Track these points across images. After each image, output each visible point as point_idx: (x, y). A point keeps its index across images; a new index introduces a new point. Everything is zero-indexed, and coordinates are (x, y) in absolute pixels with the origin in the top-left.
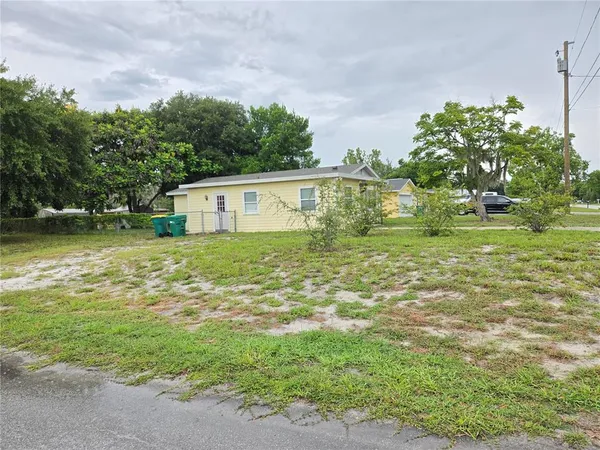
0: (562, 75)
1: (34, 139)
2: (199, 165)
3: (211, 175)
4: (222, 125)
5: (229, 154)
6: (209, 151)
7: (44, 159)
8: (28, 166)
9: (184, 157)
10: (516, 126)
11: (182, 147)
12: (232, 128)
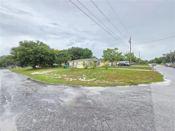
0: (130, 43)
1: (48, 55)
2: (74, 58)
3: (76, 59)
4: (78, 51)
5: (79, 56)
6: (76, 56)
7: (49, 58)
8: (47, 59)
9: (72, 56)
10: (117, 52)
11: (72, 55)
12: (80, 52)
